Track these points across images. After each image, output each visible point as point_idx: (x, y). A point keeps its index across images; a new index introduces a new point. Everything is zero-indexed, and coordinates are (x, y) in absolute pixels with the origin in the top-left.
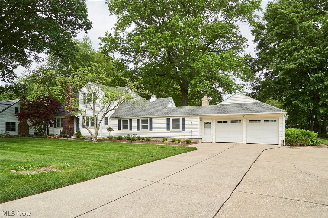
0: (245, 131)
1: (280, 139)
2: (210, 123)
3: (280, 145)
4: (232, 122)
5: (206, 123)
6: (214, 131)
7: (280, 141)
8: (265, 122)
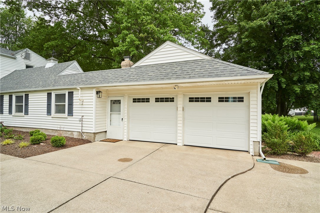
0: (181, 119)
1: (252, 140)
2: (119, 102)
3: (251, 154)
4: (157, 100)
5: (114, 103)
6: (126, 117)
7: (251, 143)
8: (219, 101)
